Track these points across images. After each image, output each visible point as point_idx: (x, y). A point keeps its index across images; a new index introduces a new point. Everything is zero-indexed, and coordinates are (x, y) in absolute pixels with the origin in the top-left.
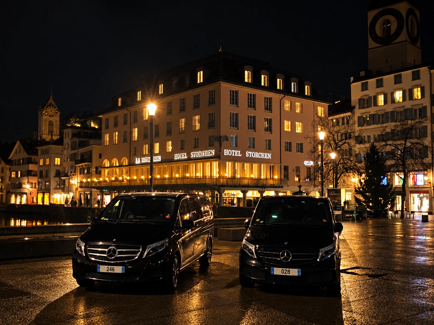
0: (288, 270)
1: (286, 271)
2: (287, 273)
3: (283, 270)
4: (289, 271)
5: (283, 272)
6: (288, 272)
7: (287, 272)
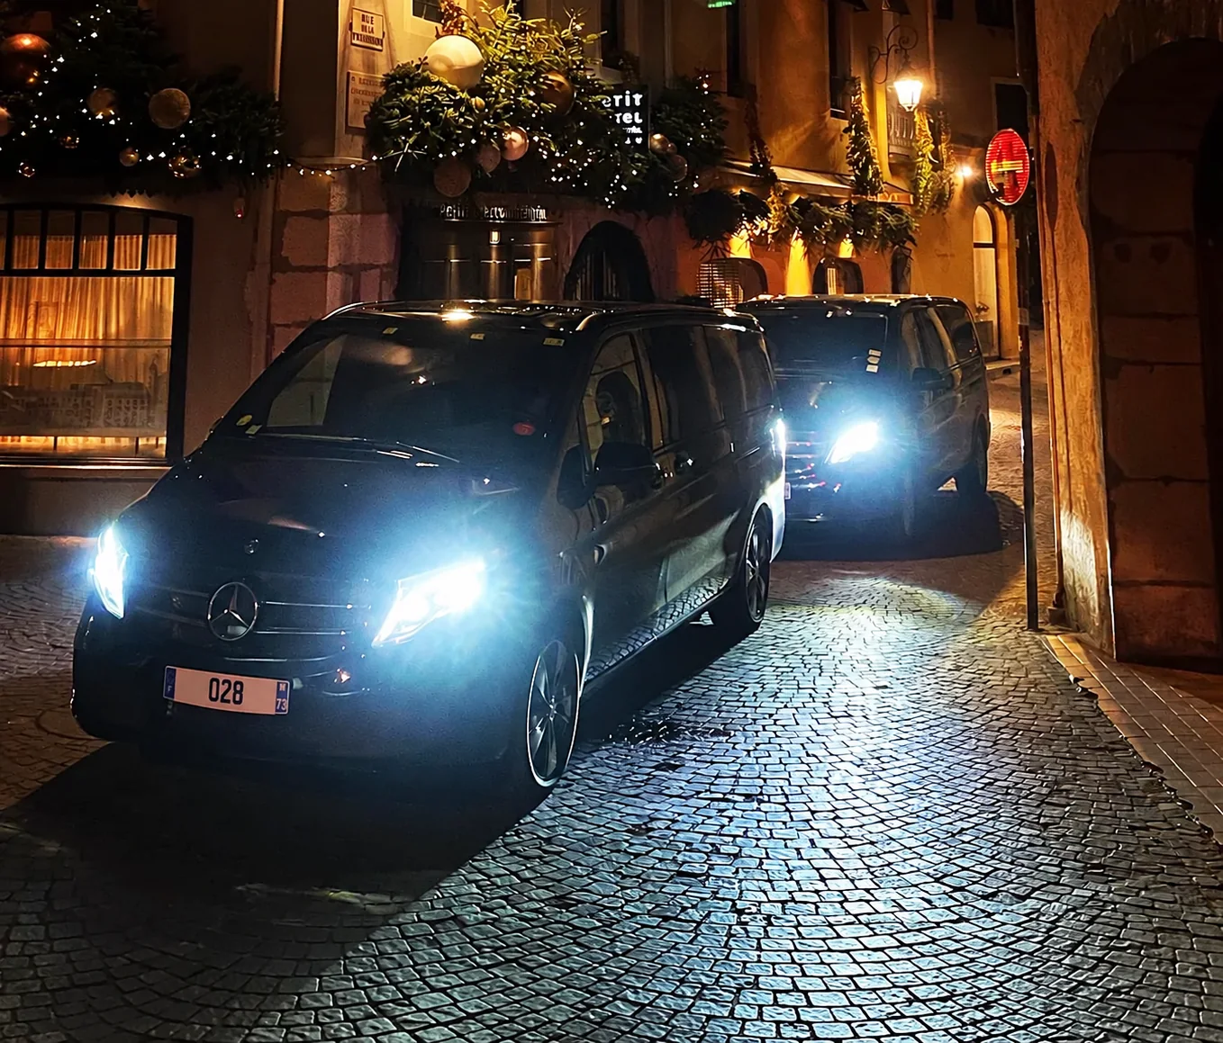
0: (236, 683)
1: (227, 684)
2: (228, 701)
3: (215, 683)
4: (238, 687)
5: (214, 696)
6: (236, 692)
7: (232, 691)
